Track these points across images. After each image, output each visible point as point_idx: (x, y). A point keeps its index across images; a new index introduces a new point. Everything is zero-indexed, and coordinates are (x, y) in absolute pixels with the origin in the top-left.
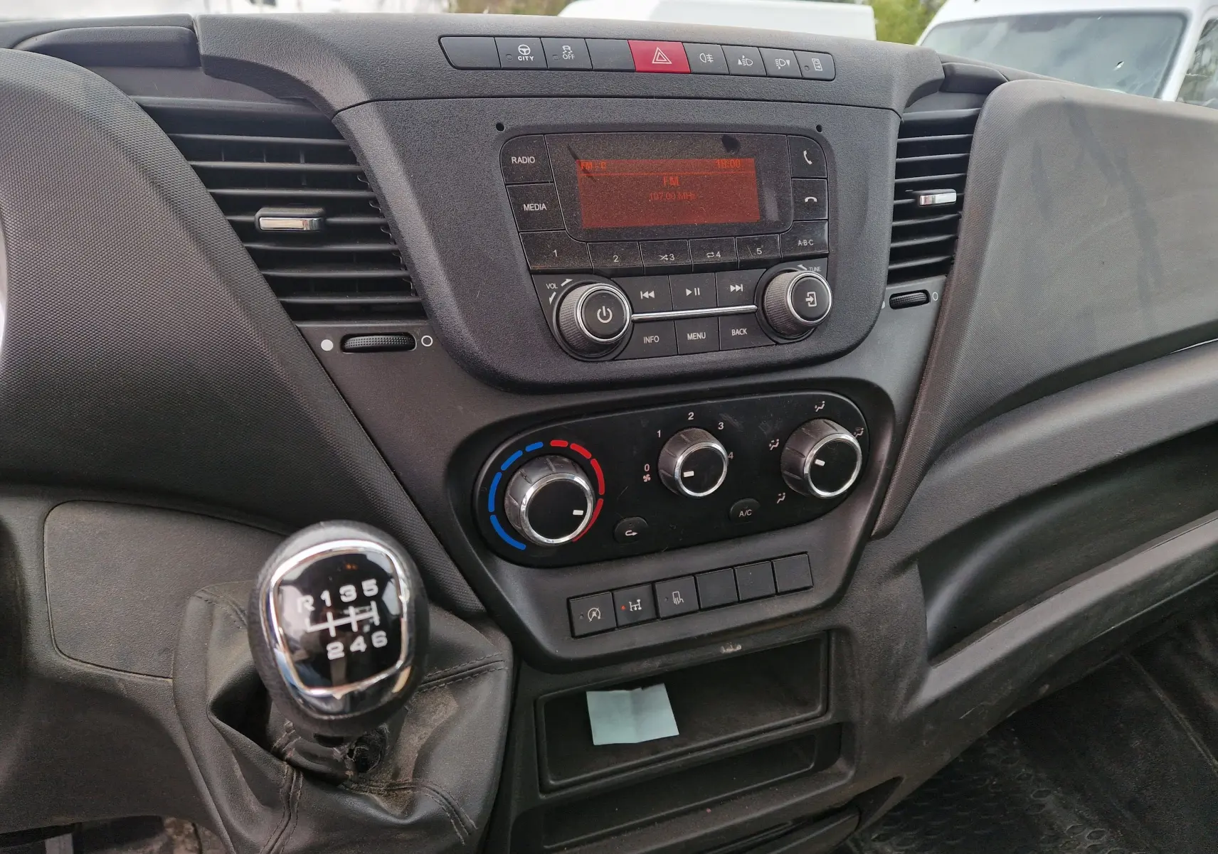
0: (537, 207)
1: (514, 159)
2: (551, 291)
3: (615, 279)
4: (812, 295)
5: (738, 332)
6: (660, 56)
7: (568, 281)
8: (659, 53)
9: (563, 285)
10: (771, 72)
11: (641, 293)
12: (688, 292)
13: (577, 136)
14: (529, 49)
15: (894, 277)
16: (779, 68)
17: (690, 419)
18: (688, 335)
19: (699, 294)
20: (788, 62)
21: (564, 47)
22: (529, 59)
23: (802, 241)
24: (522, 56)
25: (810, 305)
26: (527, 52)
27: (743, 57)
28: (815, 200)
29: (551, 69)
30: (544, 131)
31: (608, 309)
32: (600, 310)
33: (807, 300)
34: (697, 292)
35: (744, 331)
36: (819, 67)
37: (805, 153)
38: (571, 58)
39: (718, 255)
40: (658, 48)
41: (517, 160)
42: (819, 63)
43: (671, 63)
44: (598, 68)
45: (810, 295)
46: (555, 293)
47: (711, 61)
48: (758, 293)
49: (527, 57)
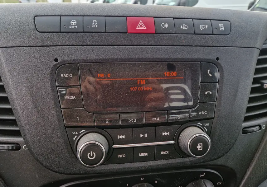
0: (71, 98)
1: (62, 75)
2: (75, 135)
3: (106, 130)
4: (201, 145)
5: (164, 153)
6: (141, 25)
7: (83, 131)
8: (141, 24)
9: (80, 132)
10: (197, 32)
11: (118, 136)
12: (142, 136)
13: (94, 64)
14: (76, 22)
15: (247, 119)
16: (202, 30)
17: (142, 180)
18: (140, 154)
19: (147, 136)
20: (207, 26)
21: (93, 21)
22: (75, 27)
23: (201, 112)
24: (72, 26)
25: (199, 150)
26: (75, 23)
27: (184, 24)
28: (211, 93)
29: (85, 32)
30: (78, 62)
31: (94, 153)
32: (89, 153)
33: (198, 147)
34: (146, 135)
35: (168, 152)
36: (222, 28)
37: (209, 71)
38: (96, 27)
39: (158, 119)
40: (141, 21)
41: (63, 76)
42: (223, 26)
43: (146, 28)
44: (108, 31)
45: (200, 145)
46: (76, 136)
47: (167, 27)
48: (176, 137)
49: (74, 26)
